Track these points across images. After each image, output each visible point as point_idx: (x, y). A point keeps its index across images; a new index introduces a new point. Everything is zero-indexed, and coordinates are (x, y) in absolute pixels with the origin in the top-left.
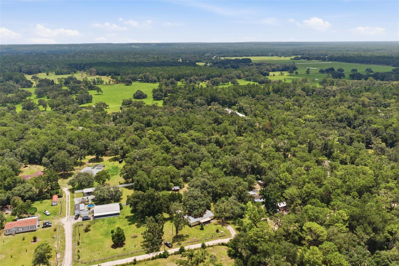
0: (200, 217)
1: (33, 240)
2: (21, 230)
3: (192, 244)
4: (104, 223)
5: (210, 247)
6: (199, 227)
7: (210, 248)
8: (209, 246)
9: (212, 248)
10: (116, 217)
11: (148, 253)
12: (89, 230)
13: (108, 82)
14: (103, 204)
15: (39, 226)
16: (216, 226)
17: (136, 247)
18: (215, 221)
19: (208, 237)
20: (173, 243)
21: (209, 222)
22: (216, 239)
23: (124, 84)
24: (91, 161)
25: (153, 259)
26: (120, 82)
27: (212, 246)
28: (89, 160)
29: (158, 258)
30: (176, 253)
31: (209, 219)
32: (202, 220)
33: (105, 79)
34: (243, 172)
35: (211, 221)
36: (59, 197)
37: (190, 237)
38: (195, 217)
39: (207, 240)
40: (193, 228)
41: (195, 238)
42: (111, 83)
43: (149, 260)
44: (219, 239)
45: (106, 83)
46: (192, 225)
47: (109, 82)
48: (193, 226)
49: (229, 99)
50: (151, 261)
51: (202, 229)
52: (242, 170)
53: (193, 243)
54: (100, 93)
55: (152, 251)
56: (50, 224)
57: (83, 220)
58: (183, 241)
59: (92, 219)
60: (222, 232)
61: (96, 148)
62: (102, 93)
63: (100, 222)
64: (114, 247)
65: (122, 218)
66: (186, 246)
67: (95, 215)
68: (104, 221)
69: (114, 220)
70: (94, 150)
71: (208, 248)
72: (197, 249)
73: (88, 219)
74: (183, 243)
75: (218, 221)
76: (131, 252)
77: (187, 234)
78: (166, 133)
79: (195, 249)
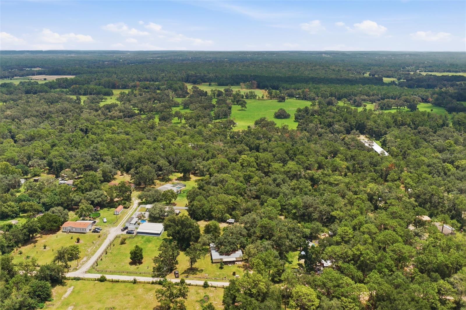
0: (226, 255)
1: (77, 241)
2: (74, 230)
3: (199, 280)
4: (141, 240)
6: (219, 265)
7: (212, 289)
8: (212, 286)
9: (214, 289)
10: (156, 237)
11: (153, 277)
12: (125, 243)
13: (261, 97)
14: (156, 222)
15: (90, 230)
16: (238, 269)
17: (149, 268)
18: (241, 264)
19: (219, 277)
20: (183, 273)
21: (233, 262)
22: (226, 282)
23: (277, 100)
24: (179, 179)
25: (153, 283)
26: (274, 97)
27: (215, 287)
28: (178, 178)
30: (176, 284)
31: (235, 259)
32: (226, 259)
33: (260, 93)
34: (314, 217)
35: (236, 262)
36: (124, 208)
37: (203, 273)
38: (221, 254)
40: (214, 264)
41: (207, 275)
42: (265, 98)
43: (149, 283)
45: (259, 97)
46: (214, 261)
47: (263, 97)
48: (216, 263)
51: (221, 268)
52: (314, 216)
54: (243, 109)
55: (158, 276)
56: (99, 231)
57: (127, 233)
58: (193, 274)
59: (135, 234)
60: (238, 276)
61: (183, 167)
62: (245, 109)
63: (140, 238)
64: (131, 264)
65: (160, 239)
66: (192, 280)
67: (138, 230)
68: (143, 238)
69: (152, 239)
70: (181, 169)
71: (210, 288)
72: (199, 286)
73: (131, 233)
74: (191, 276)
75: (244, 264)
76: (140, 271)
77: (203, 269)
78: (259, 160)
79: (196, 285)
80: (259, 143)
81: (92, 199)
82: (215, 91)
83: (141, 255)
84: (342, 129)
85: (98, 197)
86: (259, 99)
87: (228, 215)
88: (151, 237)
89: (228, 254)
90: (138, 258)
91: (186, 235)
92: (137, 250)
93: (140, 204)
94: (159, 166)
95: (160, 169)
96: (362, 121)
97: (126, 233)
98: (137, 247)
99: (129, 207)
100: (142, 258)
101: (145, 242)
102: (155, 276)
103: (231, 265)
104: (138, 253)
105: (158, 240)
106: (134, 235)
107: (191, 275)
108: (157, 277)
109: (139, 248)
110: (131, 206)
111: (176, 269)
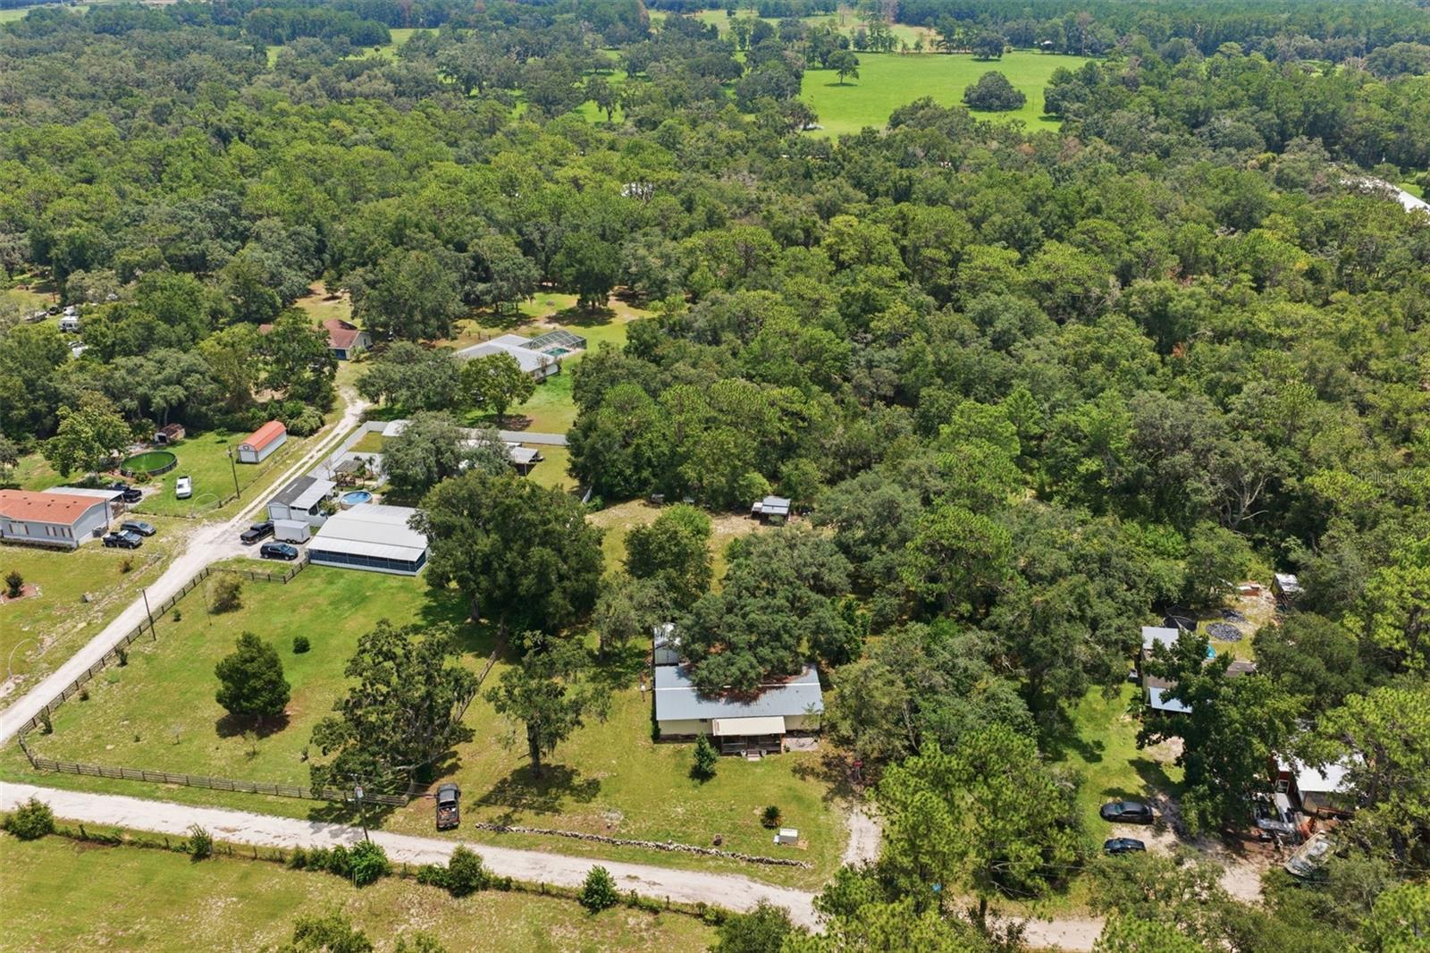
0: (733, 699)
1: (8, 589)
2: (19, 532)
3: (566, 851)
4: (320, 592)
5: (641, 908)
7: (637, 920)
8: (634, 903)
9: (647, 918)
10: (395, 580)
11: (316, 817)
13: (911, 45)
15: (97, 534)
16: (796, 782)
18: (812, 749)
19: (685, 837)
20: (485, 801)
21: (770, 742)
22: (719, 870)
23: (971, 56)
24: (563, 317)
25: (301, 862)
26: (961, 45)
27: (654, 910)
28: (560, 313)
29: (322, 868)
30: (428, 876)
31: (778, 726)
32: (731, 721)
33: (906, 34)
34: (1195, 498)
35: (786, 743)
36: (291, 432)
37: (597, 803)
38: (706, 691)
39: (660, 856)
40: (665, 749)
41: (616, 817)
42: (927, 48)
43: (281, 861)
44: (739, 871)
45: (905, 46)
46: (664, 731)
47: (918, 46)
48: (674, 739)
49: (1399, 129)
50: (282, 870)
51: (701, 774)
52: (1197, 491)
53: (575, 845)
54: (847, 79)
56: (135, 538)
57: (266, 552)
58: (540, 810)
59: (302, 558)
60: (794, 833)
61: (581, 262)
62: (854, 81)
63: (317, 581)
65: (412, 591)
66: (528, 848)
67: (316, 543)
68: (331, 583)
69: (375, 587)
70: (569, 271)
71: (620, 912)
72: (562, 894)
73: (282, 556)
74: (528, 820)
75: (832, 751)
77: (598, 775)
78: (912, 235)
79: (544, 891)
80: (909, 178)
81: (141, 390)
82: (744, 22)
83: (277, 685)
84: (1251, 132)
85: (168, 382)
86: (905, 52)
87: (758, 478)
89: (742, 692)
92: (253, 660)
93: (369, 416)
94: (478, 260)
95: (481, 270)
96: (1331, 106)
97: (258, 556)
98: (248, 641)
99: (313, 431)
100: (282, 700)
101: (336, 603)
102: (329, 810)
103: (757, 759)
104: (255, 675)
105: (402, 596)
106: (296, 562)
107: (528, 815)
108: (339, 819)
110: (327, 427)
111: (453, 769)
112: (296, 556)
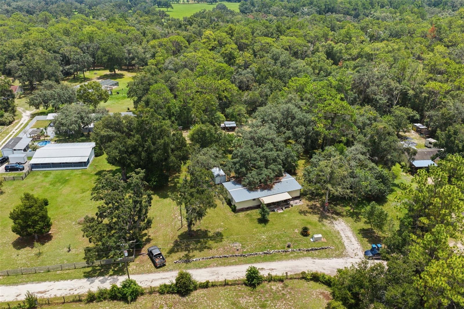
0: (263, 189)
3: (224, 264)
4: (42, 181)
5: (275, 281)
6: (256, 214)
7: (276, 287)
8: (271, 279)
9: (280, 285)
11: (88, 276)
16: (302, 217)
17: (73, 251)
18: (302, 203)
19: (274, 247)
20: (171, 251)
21: (285, 203)
22: (297, 257)
24: (104, 77)
25: (92, 298)
27: (281, 280)
28: (101, 76)
29: (105, 299)
30: (164, 290)
31: (287, 196)
32: (268, 198)
34: (381, 102)
35: (292, 202)
37: (225, 241)
38: (251, 187)
39: (268, 257)
40: (241, 214)
41: (238, 245)
43: (80, 301)
44: (304, 256)
46: (238, 207)
48: (242, 210)
50: (82, 305)
51: (263, 221)
52: (380, 99)
53: (226, 261)
54: (169, 9)
55: (103, 271)
57: (7, 169)
58: (201, 250)
59: (27, 169)
60: (320, 236)
61: (110, 54)
62: (172, 10)
63: (38, 177)
64: (19, 245)
65: (88, 174)
66: (205, 267)
67: (33, 161)
68: (46, 177)
69: (69, 175)
70: (105, 57)
71: (267, 285)
72: (235, 283)
73: (16, 169)
74: (197, 256)
75: (310, 203)
76: (48, 264)
77: (219, 230)
78: (236, 35)
79: (226, 284)
83: (44, 218)
86: (184, 3)
87: (220, 115)
88: (67, 172)
89: (266, 185)
90: (38, 227)
91: (155, 156)
92: (31, 207)
93: (33, 116)
94: (64, 57)
95: (66, 61)
97: (4, 171)
98: (28, 197)
99: (10, 123)
100: (49, 225)
101: (53, 184)
102: (94, 271)
103: (282, 211)
104: (33, 214)
105: (84, 177)
106: (24, 171)
107: (196, 252)
108: (101, 274)
109: (36, 201)
110: (16, 121)
111: (148, 240)
112: (23, 169)
